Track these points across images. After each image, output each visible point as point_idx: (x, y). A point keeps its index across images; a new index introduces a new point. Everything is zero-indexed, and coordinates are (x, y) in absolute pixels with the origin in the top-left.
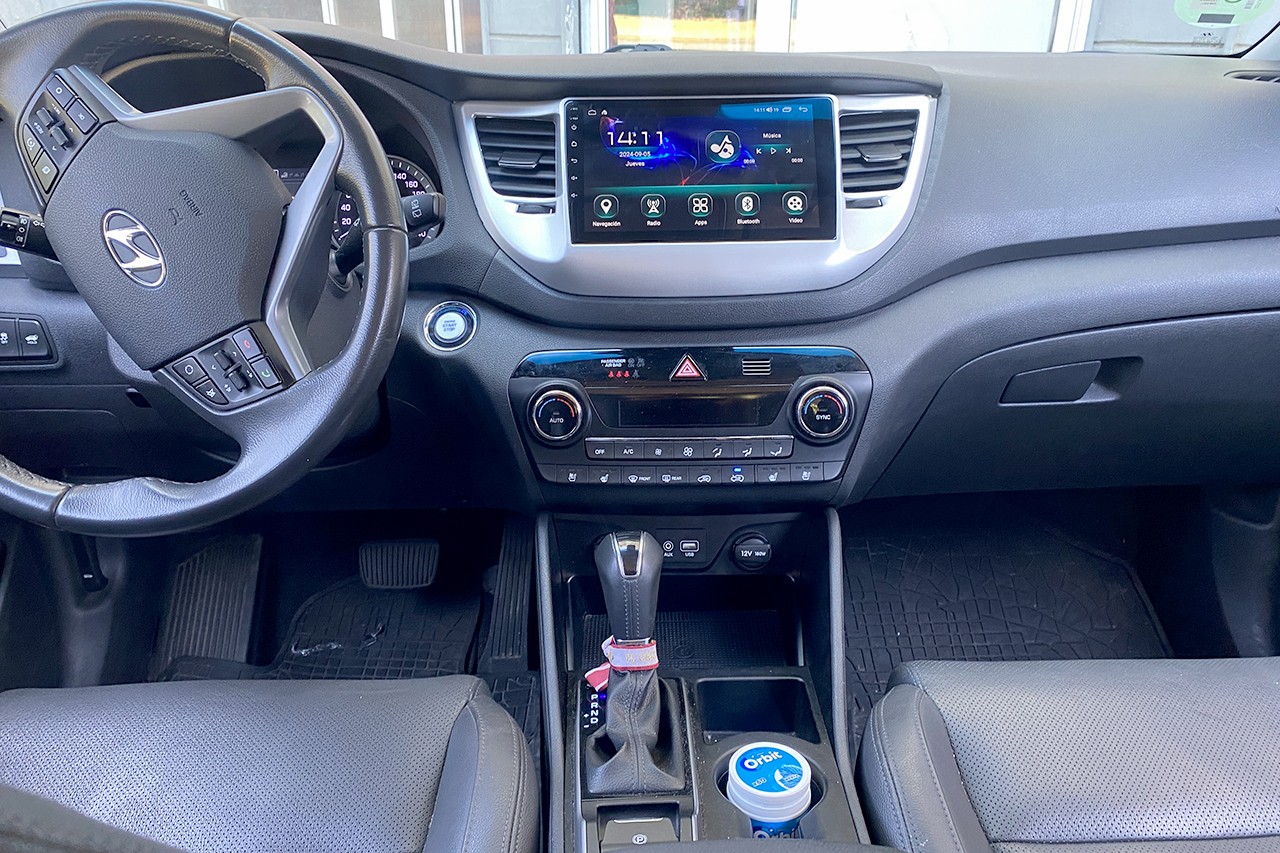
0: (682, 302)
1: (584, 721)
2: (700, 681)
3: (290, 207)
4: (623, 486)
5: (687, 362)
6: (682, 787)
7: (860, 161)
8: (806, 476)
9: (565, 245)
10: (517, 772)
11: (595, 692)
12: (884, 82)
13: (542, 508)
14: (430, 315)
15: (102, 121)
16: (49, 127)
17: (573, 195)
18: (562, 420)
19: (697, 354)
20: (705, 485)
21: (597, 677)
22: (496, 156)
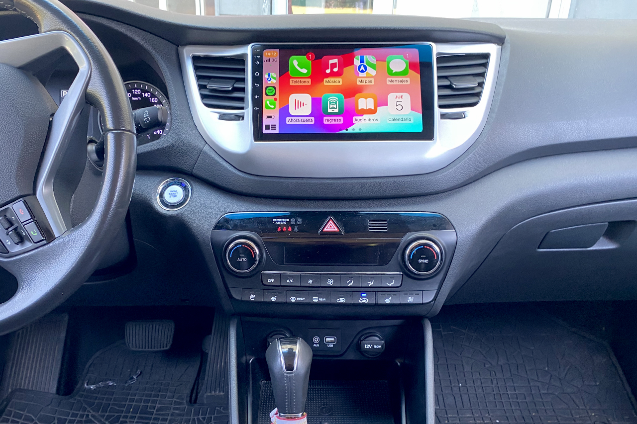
0: (328, 181)
3: (55, 115)
4: (286, 303)
5: (331, 222)
7: (449, 87)
8: (410, 300)
9: (250, 141)
12: (468, 34)
13: (234, 315)
14: (160, 188)
17: (256, 108)
18: (245, 260)
19: (337, 215)
20: (341, 305)
22: (206, 82)
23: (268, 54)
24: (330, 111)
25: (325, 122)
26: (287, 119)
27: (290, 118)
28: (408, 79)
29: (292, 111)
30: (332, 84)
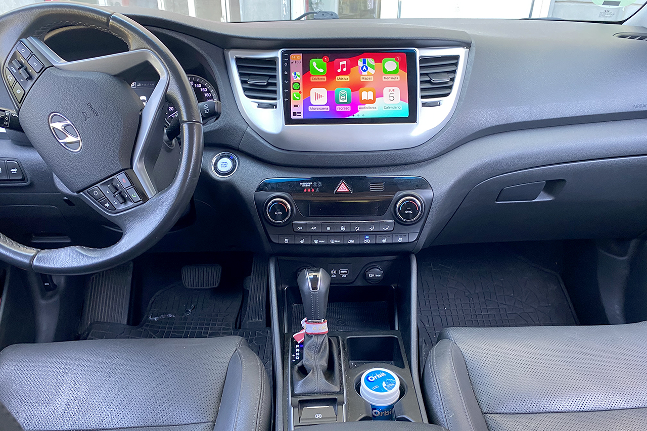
0: (340, 154)
1: (293, 358)
2: (348, 337)
3: (143, 110)
4: (311, 245)
5: (343, 184)
6: (338, 390)
8: (400, 240)
9: (282, 125)
10: (260, 384)
11: (298, 344)
12: (442, 41)
13: (271, 255)
14: (214, 160)
15: (46, 66)
16: (19, 69)
17: (286, 100)
18: (281, 213)
19: (348, 180)
20: (351, 244)
21: (298, 336)
22: (247, 78)
23: (293, 57)
24: (341, 101)
25: (337, 110)
26: (310, 107)
27: (312, 107)
28: (399, 77)
29: (313, 101)
30: (342, 81)
